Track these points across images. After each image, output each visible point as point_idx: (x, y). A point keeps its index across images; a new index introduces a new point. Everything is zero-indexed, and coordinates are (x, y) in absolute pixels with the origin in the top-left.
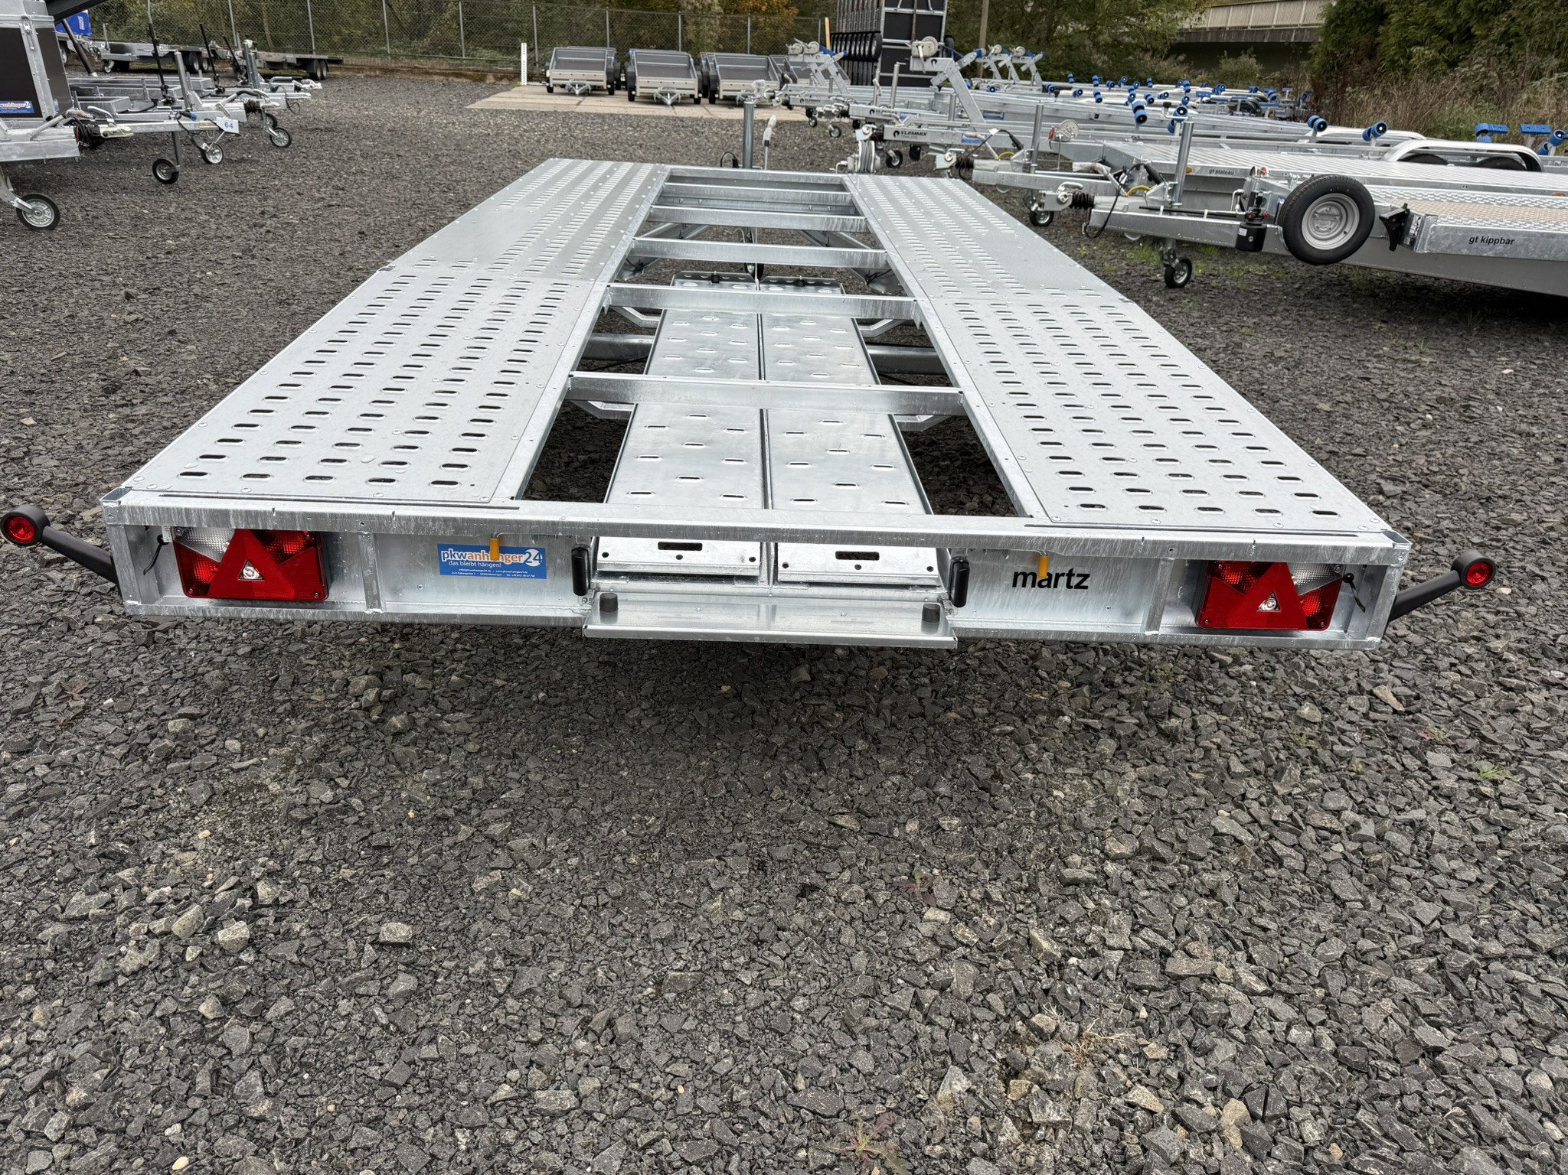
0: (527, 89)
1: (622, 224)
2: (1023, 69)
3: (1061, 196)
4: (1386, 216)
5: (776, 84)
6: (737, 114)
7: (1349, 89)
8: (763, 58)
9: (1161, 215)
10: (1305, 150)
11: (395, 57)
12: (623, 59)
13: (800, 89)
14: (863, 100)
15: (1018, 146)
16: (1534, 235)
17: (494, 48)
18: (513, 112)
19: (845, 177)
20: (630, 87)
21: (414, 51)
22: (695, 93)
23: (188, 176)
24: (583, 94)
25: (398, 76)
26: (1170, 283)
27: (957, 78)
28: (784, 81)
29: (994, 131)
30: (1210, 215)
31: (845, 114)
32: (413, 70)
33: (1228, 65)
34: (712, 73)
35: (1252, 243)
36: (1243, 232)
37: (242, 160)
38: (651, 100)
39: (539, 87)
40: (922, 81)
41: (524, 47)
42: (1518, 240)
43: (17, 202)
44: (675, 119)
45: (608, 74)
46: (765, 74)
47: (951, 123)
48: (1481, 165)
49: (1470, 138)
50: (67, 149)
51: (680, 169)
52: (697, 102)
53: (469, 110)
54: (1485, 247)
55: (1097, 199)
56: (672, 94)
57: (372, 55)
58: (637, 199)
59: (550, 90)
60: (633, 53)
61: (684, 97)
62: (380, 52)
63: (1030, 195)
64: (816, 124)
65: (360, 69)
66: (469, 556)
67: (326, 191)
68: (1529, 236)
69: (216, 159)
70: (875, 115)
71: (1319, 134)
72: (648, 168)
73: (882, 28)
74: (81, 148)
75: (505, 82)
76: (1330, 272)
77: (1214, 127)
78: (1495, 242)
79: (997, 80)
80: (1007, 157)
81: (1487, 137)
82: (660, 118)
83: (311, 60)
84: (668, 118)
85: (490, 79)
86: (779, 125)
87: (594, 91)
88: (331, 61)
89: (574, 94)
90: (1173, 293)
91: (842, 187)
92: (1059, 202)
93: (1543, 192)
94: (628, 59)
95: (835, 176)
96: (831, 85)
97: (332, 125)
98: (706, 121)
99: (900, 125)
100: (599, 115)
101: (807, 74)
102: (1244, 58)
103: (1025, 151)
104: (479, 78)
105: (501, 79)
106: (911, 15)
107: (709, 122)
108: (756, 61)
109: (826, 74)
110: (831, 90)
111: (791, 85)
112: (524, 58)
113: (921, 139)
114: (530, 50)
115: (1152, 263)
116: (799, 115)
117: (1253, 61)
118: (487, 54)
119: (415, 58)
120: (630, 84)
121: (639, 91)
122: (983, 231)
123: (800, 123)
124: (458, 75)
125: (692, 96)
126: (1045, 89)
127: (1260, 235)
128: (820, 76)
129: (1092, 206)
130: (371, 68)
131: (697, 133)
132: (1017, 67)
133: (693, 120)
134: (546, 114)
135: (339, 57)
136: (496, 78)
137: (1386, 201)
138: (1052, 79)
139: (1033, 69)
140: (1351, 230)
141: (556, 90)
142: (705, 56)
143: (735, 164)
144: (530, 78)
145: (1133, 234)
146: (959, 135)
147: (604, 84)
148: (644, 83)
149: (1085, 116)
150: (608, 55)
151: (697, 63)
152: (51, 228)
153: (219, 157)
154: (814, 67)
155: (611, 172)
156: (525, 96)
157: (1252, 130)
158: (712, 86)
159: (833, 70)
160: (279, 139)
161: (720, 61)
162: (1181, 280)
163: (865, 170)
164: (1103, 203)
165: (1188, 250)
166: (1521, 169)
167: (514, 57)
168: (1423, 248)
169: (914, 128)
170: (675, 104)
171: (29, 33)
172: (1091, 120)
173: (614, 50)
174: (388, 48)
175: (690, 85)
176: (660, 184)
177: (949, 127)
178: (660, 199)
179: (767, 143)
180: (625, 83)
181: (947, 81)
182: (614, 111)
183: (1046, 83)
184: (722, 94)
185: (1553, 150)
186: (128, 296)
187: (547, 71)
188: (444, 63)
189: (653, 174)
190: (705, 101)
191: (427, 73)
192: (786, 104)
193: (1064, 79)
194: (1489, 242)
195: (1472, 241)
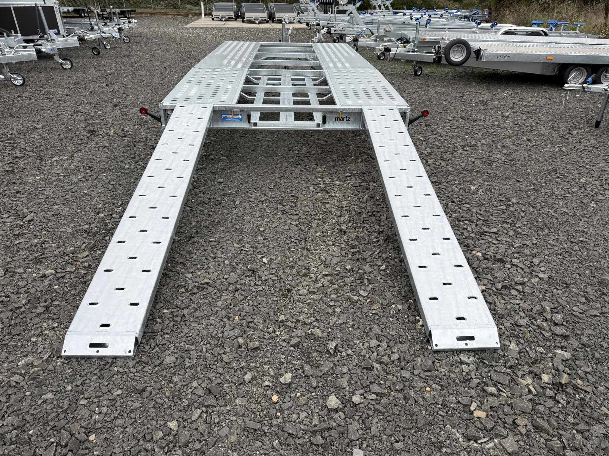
0: (205, 19)
1: (249, 57)
2: (386, 6)
3: (380, 48)
4: (474, 50)
5: (296, 15)
6: (280, 26)
7: (502, 9)
8: (291, 5)
9: (411, 53)
11: (154, 9)
12: (239, 6)
13: (304, 16)
14: (325, 19)
15: (373, 33)
16: (516, 54)
17: (191, 4)
18: (201, 28)
19: (312, 44)
20: (243, 18)
21: (161, 6)
22: (267, 19)
23: (103, 52)
24: (225, 21)
25: (156, 16)
26: (416, 75)
27: (355, 11)
28: (299, 13)
29: (365, 29)
30: (425, 53)
31: (319, 25)
32: (162, 14)
34: (272, 11)
35: (438, 61)
36: (435, 57)
37: (116, 47)
38: (250, 22)
39: (209, 19)
40: (343, 12)
41: (202, 3)
43: (60, 61)
44: (260, 28)
45: (234, 13)
46: (292, 11)
47: (353, 26)
50: (75, 44)
51: (264, 43)
52: (267, 22)
53: (186, 28)
54: (502, 58)
55: (392, 49)
56: (258, 19)
57: (146, 8)
58: (252, 51)
59: (213, 19)
60: (243, 4)
61: (262, 20)
62: (149, 7)
63: (372, 49)
64: (310, 29)
65: (142, 14)
66: (227, 116)
67: (148, 56)
69: (108, 47)
70: (329, 25)
71: (479, 26)
72: (254, 43)
75: (196, 17)
76: (459, 69)
77: (445, 25)
78: (505, 57)
79: (378, 10)
80: (369, 37)
81: (536, 25)
82: (254, 28)
83: (125, 11)
84: (257, 28)
85: (190, 16)
86: (293, 29)
87: (229, 19)
88: (132, 11)
89: (222, 21)
90: (416, 77)
91: (311, 47)
92: (380, 50)
94: (241, 6)
95: (310, 44)
96: (315, 14)
97: (140, 35)
98: (271, 29)
99: (336, 28)
100: (232, 28)
101: (307, 10)
103: (375, 35)
104: (186, 16)
105: (194, 16)
107: (272, 29)
108: (288, 6)
109: (313, 10)
110: (315, 16)
111: (301, 15)
112: (202, 7)
113: (343, 33)
114: (204, 4)
115: (410, 69)
116: (304, 26)
118: (188, 6)
119: (162, 9)
120: (242, 16)
121: (246, 19)
123: (305, 28)
124: (178, 15)
125: (265, 20)
126: (394, 13)
127: (440, 58)
128: (311, 11)
129: (390, 51)
130: (146, 13)
131: (268, 33)
132: (384, 5)
133: (266, 29)
134: (213, 28)
135: (134, 9)
136: (192, 15)
137: (475, 45)
138: (396, 9)
139: (389, 6)
140: (464, 55)
141: (215, 19)
142: (270, 4)
143: (280, 41)
144: (205, 15)
145: (403, 59)
146: (355, 31)
147: (233, 16)
148: (248, 16)
149: (400, 23)
150: (234, 5)
151: (267, 7)
152: (70, 69)
153: (110, 46)
154: (309, 8)
155: (244, 44)
156: (204, 22)
157: (458, 25)
158: (273, 16)
159: (315, 9)
160: (126, 40)
161: (275, 6)
162: (419, 74)
163: (319, 42)
164: (393, 50)
165: (422, 64)
167: (199, 7)
168: (484, 60)
169: (341, 29)
170: (259, 23)
171: (56, 8)
172: (402, 24)
173: (236, 3)
174: (152, 5)
175: (265, 16)
176: (258, 47)
177: (353, 28)
178: (259, 51)
179: (290, 35)
180: (240, 16)
181: (351, 13)
182: (237, 26)
183: (394, 11)
184: (276, 19)
185: (554, 29)
186: (107, 85)
187: (212, 12)
188: (173, 11)
189: (256, 45)
190: (270, 21)
191: (167, 14)
192: (299, 22)
193: (403, 9)
194: (503, 57)
195: (498, 57)
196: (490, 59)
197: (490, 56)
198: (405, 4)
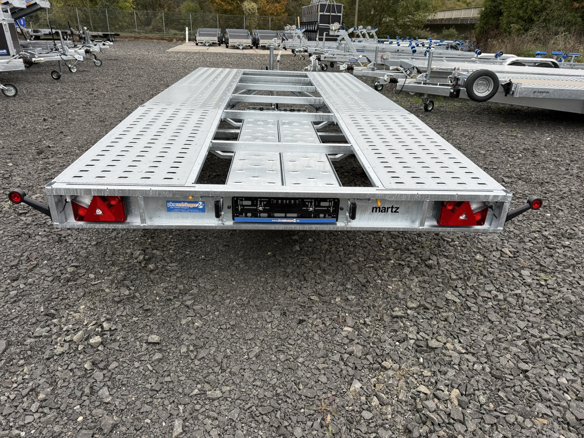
0: (189, 44)
1: (227, 89)
2: (371, 34)
3: (386, 79)
4: (503, 84)
5: (280, 41)
6: (267, 52)
7: (489, 40)
8: (275, 31)
9: (422, 85)
10: (474, 62)
11: (139, 33)
12: (224, 32)
13: (289, 43)
14: (313, 46)
15: (370, 61)
16: (557, 90)
17: (176, 29)
18: (183, 53)
19: (307, 73)
20: (226, 43)
21: (146, 31)
22: (251, 45)
23: (64, 77)
24: (209, 46)
25: (140, 40)
26: (426, 110)
27: (347, 37)
28: (283, 40)
29: (361, 56)
30: (440, 85)
31: (306, 51)
32: (146, 38)
33: (445, 32)
34: (256, 37)
35: (455, 95)
36: (452, 91)
37: (84, 71)
38: (234, 47)
39: (193, 43)
40: (334, 39)
41: (187, 29)
42: (551, 91)
43: (2, 87)
44: (243, 54)
45: (218, 38)
46: (277, 37)
47: (345, 53)
48: (537, 66)
49: (534, 57)
50: (20, 67)
51: (247, 70)
52: (251, 48)
53: (167, 52)
54: (539, 94)
55: (399, 80)
56: (242, 45)
57: (131, 32)
58: (232, 81)
59: (197, 44)
60: (227, 30)
61: (246, 46)
62: (134, 31)
63: (374, 79)
64: (295, 55)
65: (126, 38)
66: (177, 204)
67: (115, 82)
68: (555, 90)
69: (74, 70)
70: (317, 52)
71: (479, 56)
72: (235, 70)
73: (319, 20)
74: (26, 66)
75: (180, 42)
76: (484, 105)
77: (441, 54)
78: (543, 92)
79: (361, 39)
80: (366, 66)
81: (540, 56)
82: (238, 54)
83: (108, 34)
84: (241, 54)
85: (175, 40)
86: (282, 56)
87: (213, 44)
88: (115, 35)
89: (206, 46)
90: (427, 113)
91: (306, 76)
92: (385, 81)
93: (560, 75)
94: (226, 33)
95: (304, 72)
96: (301, 41)
97: (117, 58)
99: (326, 55)
100: (215, 53)
101: (291, 37)
102: (451, 30)
103: (372, 63)
104: (171, 40)
105: (179, 40)
106: (329, 15)
107: (256, 55)
108: (272, 33)
109: (299, 37)
110: (300, 43)
111: (286, 41)
112: (187, 33)
113: (334, 60)
114: (189, 30)
115: (419, 103)
116: (289, 52)
117: (454, 30)
118: (173, 31)
119: (147, 33)
120: (226, 41)
121: (230, 44)
122: (358, 91)
123: (290, 55)
124: (163, 39)
125: (249, 46)
126: (379, 42)
127: (458, 92)
128: (296, 37)
129: (397, 82)
130: (130, 37)
131: (252, 59)
132: (369, 34)
133: (250, 54)
134: (196, 53)
135: (119, 33)
136: (177, 40)
137: (503, 79)
138: (381, 38)
139: (375, 34)
140: (491, 89)
141: (199, 44)
142: (254, 31)
143: (267, 69)
144: (189, 40)
145: (412, 92)
146: (349, 57)
147: (217, 42)
148: (231, 41)
149: (394, 51)
150: (218, 31)
151: (251, 34)
152: (14, 96)
153: (76, 70)
154: (294, 35)
155: (222, 72)
156: (188, 46)
157: (455, 55)
158: (257, 42)
159: (301, 35)
160: (98, 63)
161: (260, 33)
162: (430, 109)
163: (314, 70)
164: (401, 81)
165: (433, 97)
166: (552, 67)
167: (183, 33)
168: (517, 95)
169: (331, 56)
170: (243, 49)
171: (5, 25)
172: (396, 52)
173: (220, 29)
174: (136, 30)
175: (249, 42)
176: (240, 76)
177: (344, 55)
178: (241, 81)
179: (278, 61)
180: (224, 41)
181: (343, 39)
182: (221, 51)
183: (379, 39)
184: (260, 45)
185: (563, 60)
186: (45, 120)
187: (196, 37)
188: (157, 35)
189: (237, 72)
190: (254, 47)
191: (151, 39)
192: (285, 48)
193: (387, 38)
194: (541, 92)
195: (534, 92)
196: (524, 94)
197: (525, 91)
198: (386, 34)
